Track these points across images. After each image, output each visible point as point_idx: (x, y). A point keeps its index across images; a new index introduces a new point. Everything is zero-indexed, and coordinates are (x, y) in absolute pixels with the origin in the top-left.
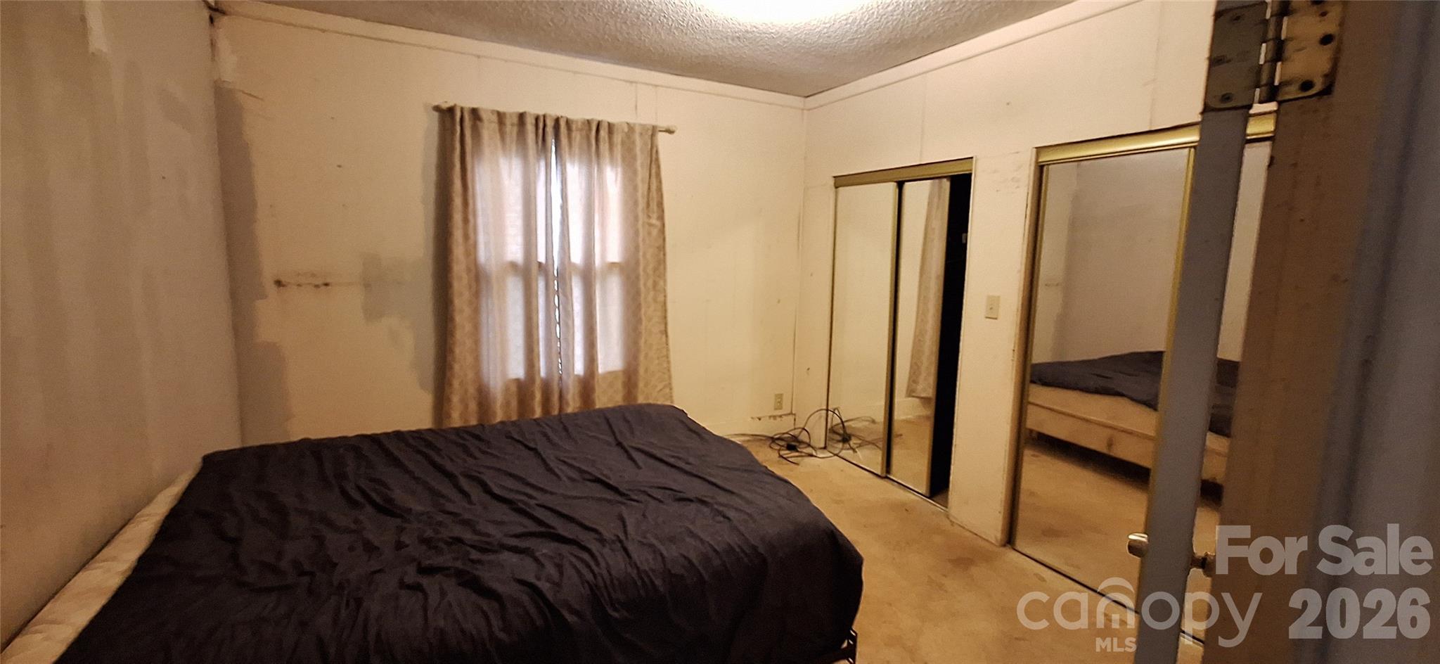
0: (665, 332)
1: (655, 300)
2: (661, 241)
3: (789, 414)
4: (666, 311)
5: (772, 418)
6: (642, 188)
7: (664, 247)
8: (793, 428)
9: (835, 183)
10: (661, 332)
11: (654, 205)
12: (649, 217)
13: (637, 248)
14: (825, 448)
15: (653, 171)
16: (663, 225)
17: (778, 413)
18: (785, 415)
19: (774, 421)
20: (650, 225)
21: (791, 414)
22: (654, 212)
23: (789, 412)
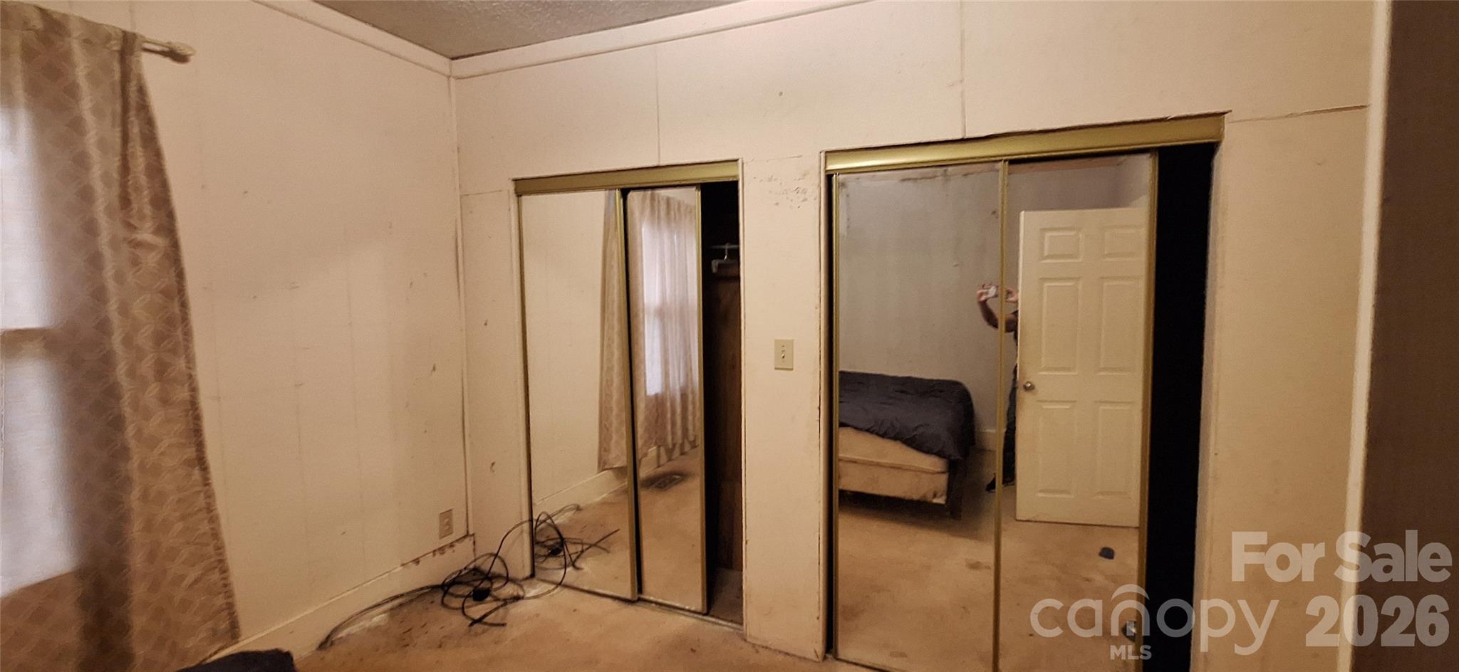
0: (201, 461)
1: (165, 401)
2: (169, 280)
3: (465, 537)
4: (197, 418)
5: (438, 554)
6: (102, 168)
7: (181, 290)
8: (473, 559)
9: (516, 189)
10: (189, 463)
11: (143, 202)
12: (130, 227)
13: (99, 295)
14: (533, 575)
15: (135, 130)
16: (175, 245)
17: (448, 540)
18: (457, 541)
19: (441, 557)
20: (138, 245)
21: (467, 535)
22: (142, 218)
23: (463, 533)
